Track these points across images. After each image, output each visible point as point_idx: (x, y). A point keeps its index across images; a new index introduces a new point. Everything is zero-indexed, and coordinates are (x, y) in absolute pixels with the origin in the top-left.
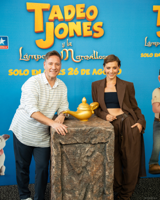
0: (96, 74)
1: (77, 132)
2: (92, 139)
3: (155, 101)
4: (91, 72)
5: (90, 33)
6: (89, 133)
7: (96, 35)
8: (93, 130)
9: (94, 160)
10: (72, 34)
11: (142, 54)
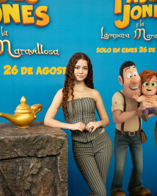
0: (41, 74)
1: (18, 141)
2: (38, 150)
3: (116, 108)
4: (35, 70)
5: (32, 20)
6: (34, 142)
7: (39, 23)
8: (40, 138)
9: (42, 179)
10: (7, 20)
11: (98, 49)
